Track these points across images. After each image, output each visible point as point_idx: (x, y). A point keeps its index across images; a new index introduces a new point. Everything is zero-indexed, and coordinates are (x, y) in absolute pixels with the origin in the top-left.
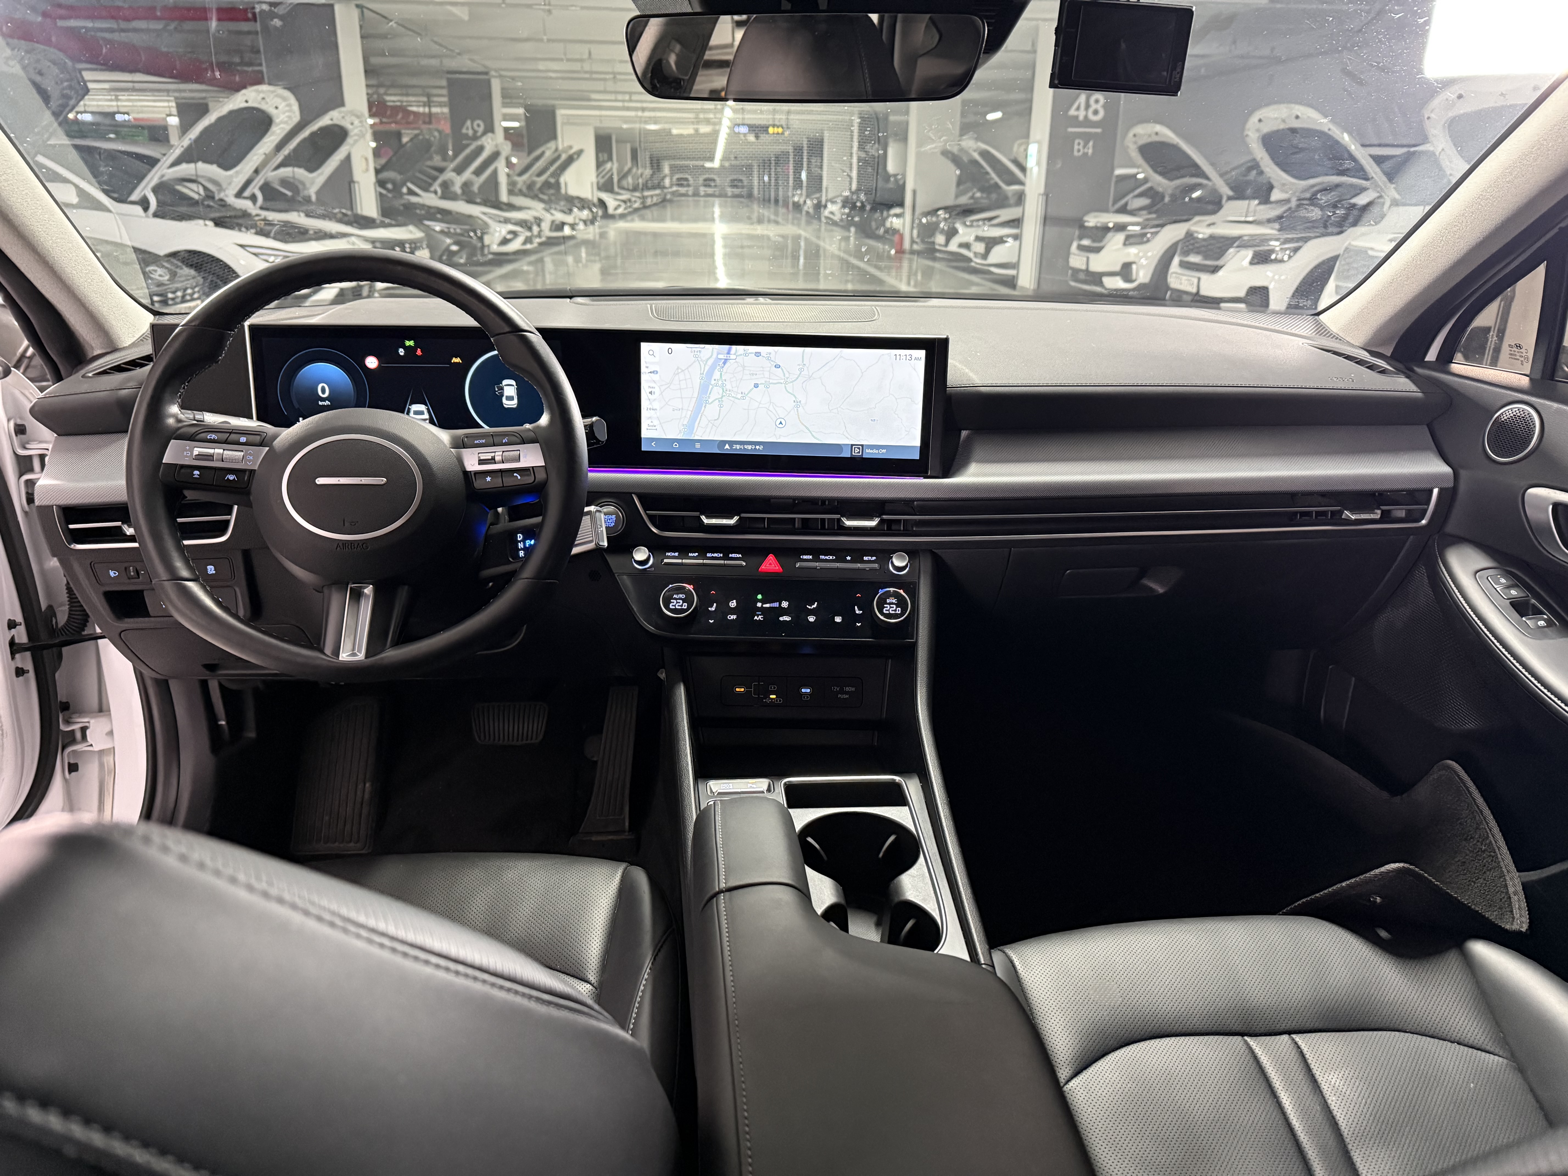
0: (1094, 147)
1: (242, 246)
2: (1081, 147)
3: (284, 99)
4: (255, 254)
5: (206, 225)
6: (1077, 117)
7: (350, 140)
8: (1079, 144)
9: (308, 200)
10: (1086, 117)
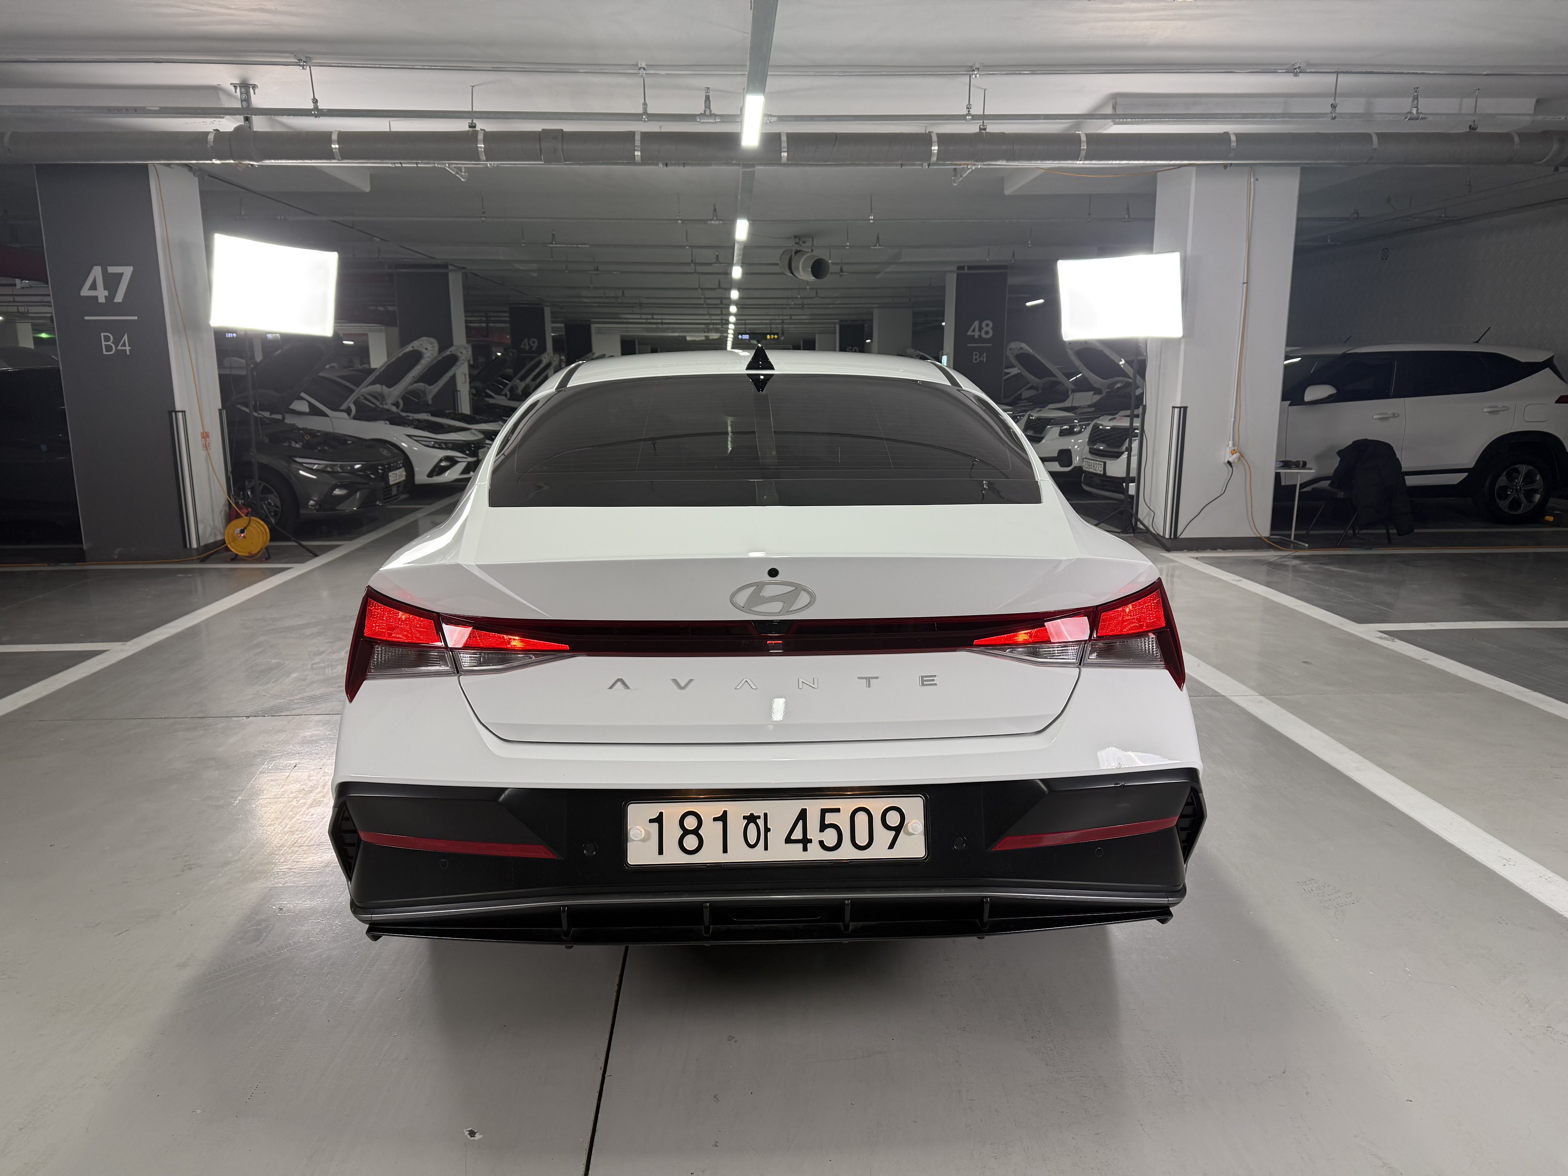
0: (987, 357)
1: (409, 436)
2: (977, 357)
3: (431, 343)
4: (417, 441)
5: (386, 423)
6: (974, 336)
7: (458, 364)
8: (976, 355)
9: (426, 404)
10: (980, 336)
